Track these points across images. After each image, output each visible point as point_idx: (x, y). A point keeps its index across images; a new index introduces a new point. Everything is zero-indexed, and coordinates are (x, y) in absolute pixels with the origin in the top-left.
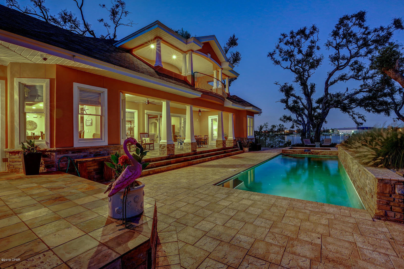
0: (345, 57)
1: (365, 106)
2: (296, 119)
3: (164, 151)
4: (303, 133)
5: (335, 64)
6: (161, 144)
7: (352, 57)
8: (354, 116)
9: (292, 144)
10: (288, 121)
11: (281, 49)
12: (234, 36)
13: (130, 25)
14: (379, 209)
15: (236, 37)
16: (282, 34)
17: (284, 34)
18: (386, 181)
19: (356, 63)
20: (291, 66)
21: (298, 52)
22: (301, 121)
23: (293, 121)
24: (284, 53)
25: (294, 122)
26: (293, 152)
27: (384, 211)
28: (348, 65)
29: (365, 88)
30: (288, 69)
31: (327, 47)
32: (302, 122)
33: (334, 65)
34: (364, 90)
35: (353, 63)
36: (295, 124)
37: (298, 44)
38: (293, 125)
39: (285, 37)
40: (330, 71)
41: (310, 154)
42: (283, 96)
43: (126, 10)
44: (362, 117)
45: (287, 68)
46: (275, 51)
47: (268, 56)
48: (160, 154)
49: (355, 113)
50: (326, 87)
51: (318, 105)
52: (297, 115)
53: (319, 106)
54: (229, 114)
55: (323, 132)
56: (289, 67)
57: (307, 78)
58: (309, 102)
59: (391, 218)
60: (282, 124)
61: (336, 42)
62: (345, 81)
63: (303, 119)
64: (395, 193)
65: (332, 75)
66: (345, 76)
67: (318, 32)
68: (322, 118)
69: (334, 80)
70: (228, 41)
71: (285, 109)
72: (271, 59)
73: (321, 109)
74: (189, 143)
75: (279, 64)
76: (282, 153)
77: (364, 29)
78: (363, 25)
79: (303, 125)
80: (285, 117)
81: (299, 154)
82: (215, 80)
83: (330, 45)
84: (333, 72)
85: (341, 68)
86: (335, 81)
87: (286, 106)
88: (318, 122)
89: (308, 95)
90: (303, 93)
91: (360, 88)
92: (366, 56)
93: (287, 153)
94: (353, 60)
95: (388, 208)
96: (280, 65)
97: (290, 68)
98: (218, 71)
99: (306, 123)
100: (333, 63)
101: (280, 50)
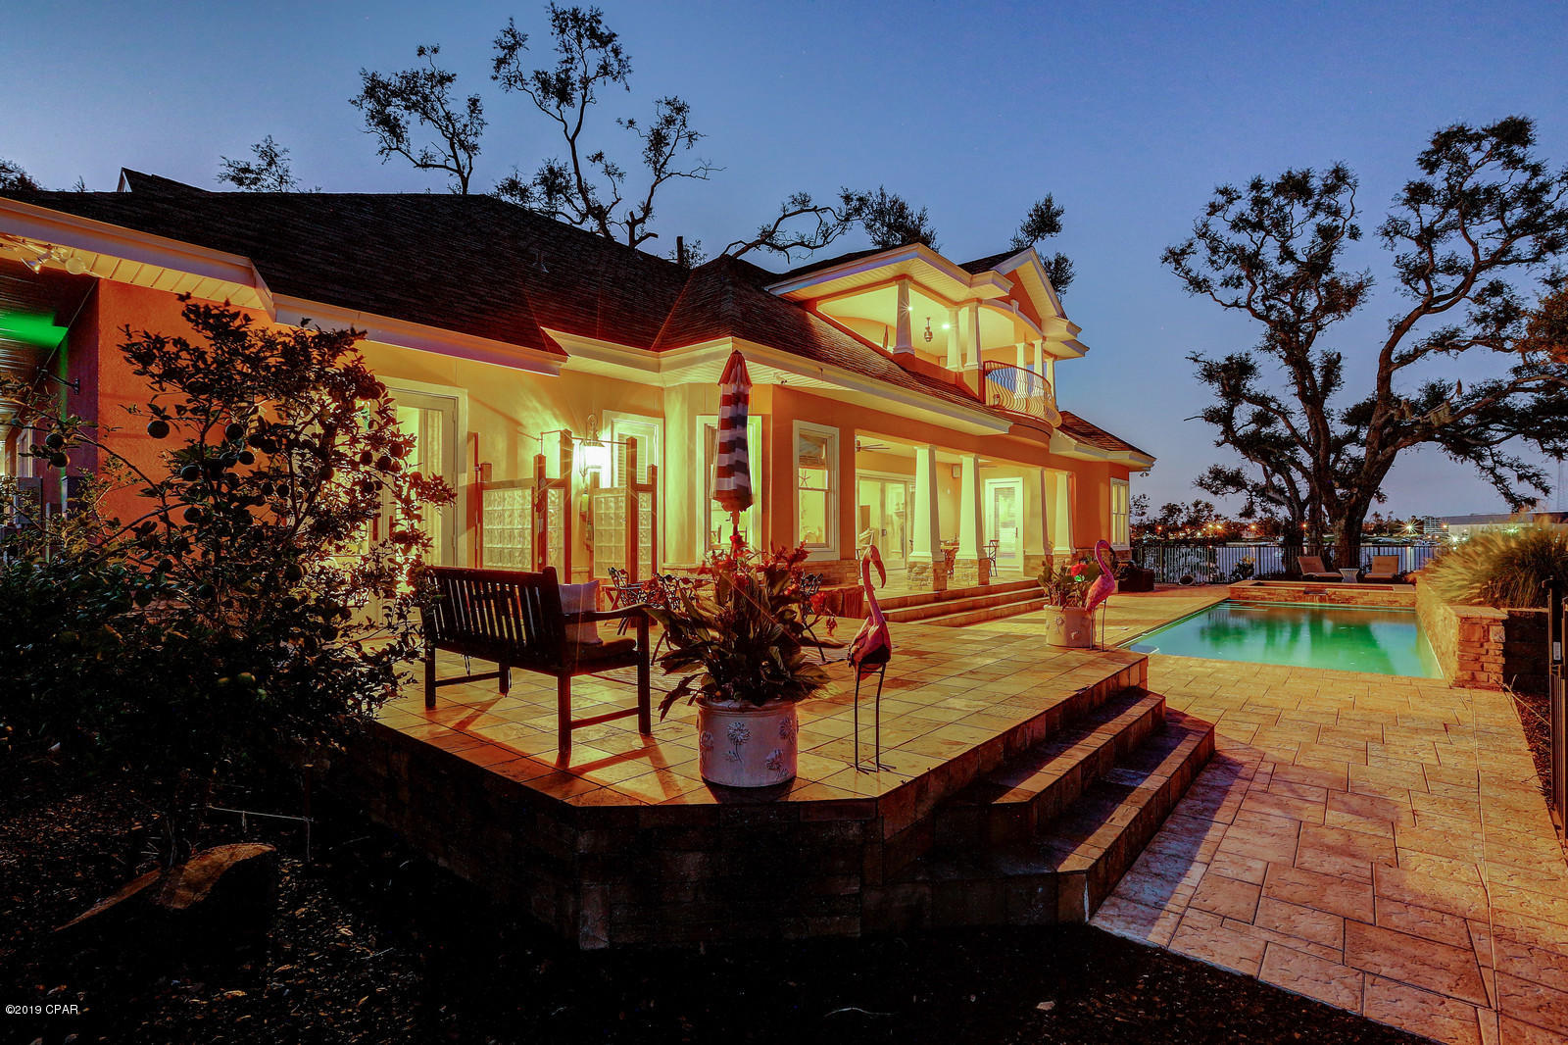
0: (1455, 263)
1: (1542, 437)
2: (1262, 481)
3: (922, 580)
4: (1291, 536)
5: (1416, 290)
6: (915, 563)
7: (1480, 267)
8: (1499, 471)
9: (1257, 572)
10: (1231, 489)
11: (1214, 239)
12: (1049, 201)
13: (701, 173)
14: (1461, 669)
15: (1056, 206)
16: (1221, 188)
17: (1226, 189)
18: (1474, 621)
19: (1496, 289)
20: (1250, 298)
21: (1281, 257)
22: (1281, 491)
23: (1249, 487)
24: (1225, 252)
25: (1254, 493)
26: (1269, 594)
27: (1470, 672)
28: (1468, 297)
29: (1529, 379)
30: (1239, 307)
31: (1387, 238)
32: (1288, 494)
33: (1415, 293)
34: (1527, 385)
35: (1484, 290)
36: (1259, 500)
37: (1280, 224)
38: (1252, 503)
39: (1230, 201)
40: (1398, 315)
41: (1325, 601)
42: (1212, 396)
43: (691, 127)
44: (1534, 475)
45: (1236, 304)
46: (1191, 245)
47: (1166, 259)
48: (911, 589)
49: (1504, 459)
50: (1384, 374)
51: (1354, 429)
52: (1268, 468)
53: (1358, 431)
54: (1056, 474)
55: (1374, 531)
56: (1243, 301)
57: (1311, 337)
58: (1316, 424)
59: (1482, 684)
60: (1204, 501)
61: (1421, 222)
62: (1453, 352)
63: (1291, 482)
64: (1488, 640)
65: (1407, 329)
66: (1454, 334)
67: (1354, 187)
68: (1368, 479)
69: (1412, 349)
70: (1027, 219)
71: (1219, 444)
72: (1176, 269)
73: (1362, 445)
74: (972, 561)
75: (1205, 291)
76: (1229, 598)
77: (1528, 172)
78: (1522, 160)
79: (1290, 507)
80: (1217, 473)
81: (1286, 600)
82: (1020, 375)
83: (1397, 233)
84: (1411, 319)
85: (1442, 304)
86: (1417, 353)
87: (1222, 433)
88: (1351, 496)
89: (1313, 399)
90: (1295, 395)
91: (1511, 378)
92: (1534, 260)
93: (1247, 598)
94: (1484, 279)
95: (1477, 666)
96: (1212, 294)
97: (1248, 306)
98: (1033, 345)
99: (1304, 495)
100: (1411, 286)
101: (1210, 242)
